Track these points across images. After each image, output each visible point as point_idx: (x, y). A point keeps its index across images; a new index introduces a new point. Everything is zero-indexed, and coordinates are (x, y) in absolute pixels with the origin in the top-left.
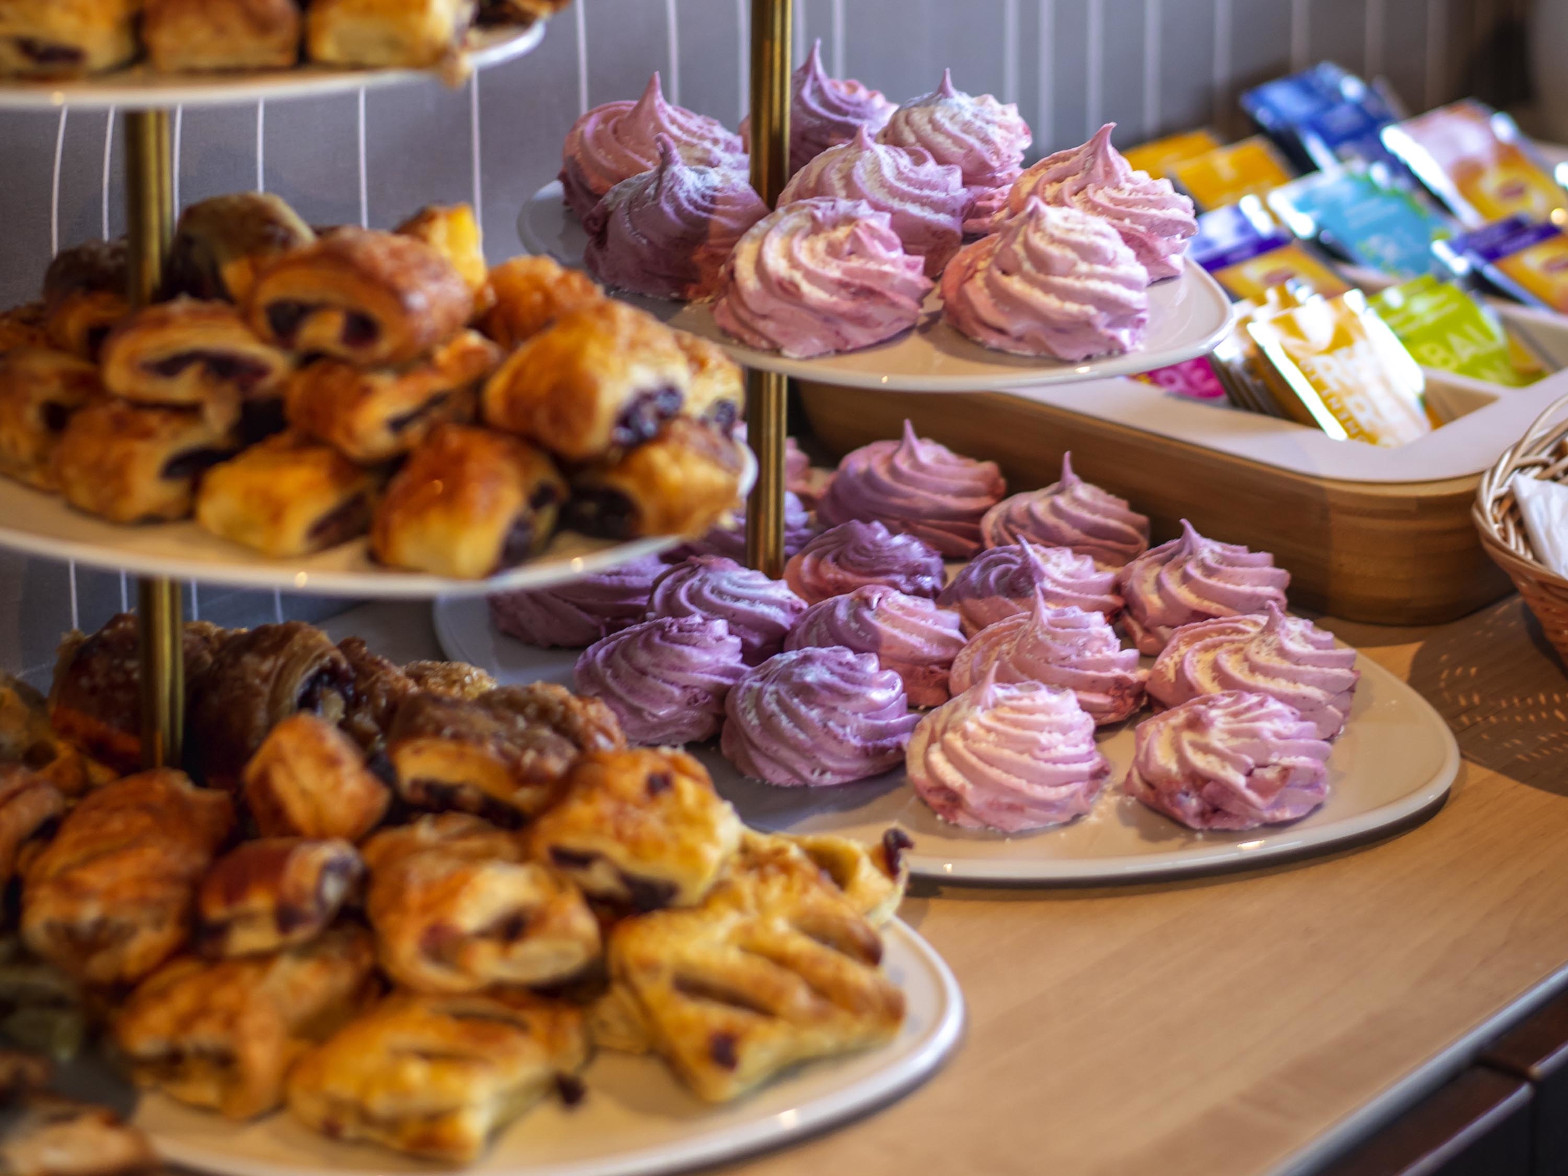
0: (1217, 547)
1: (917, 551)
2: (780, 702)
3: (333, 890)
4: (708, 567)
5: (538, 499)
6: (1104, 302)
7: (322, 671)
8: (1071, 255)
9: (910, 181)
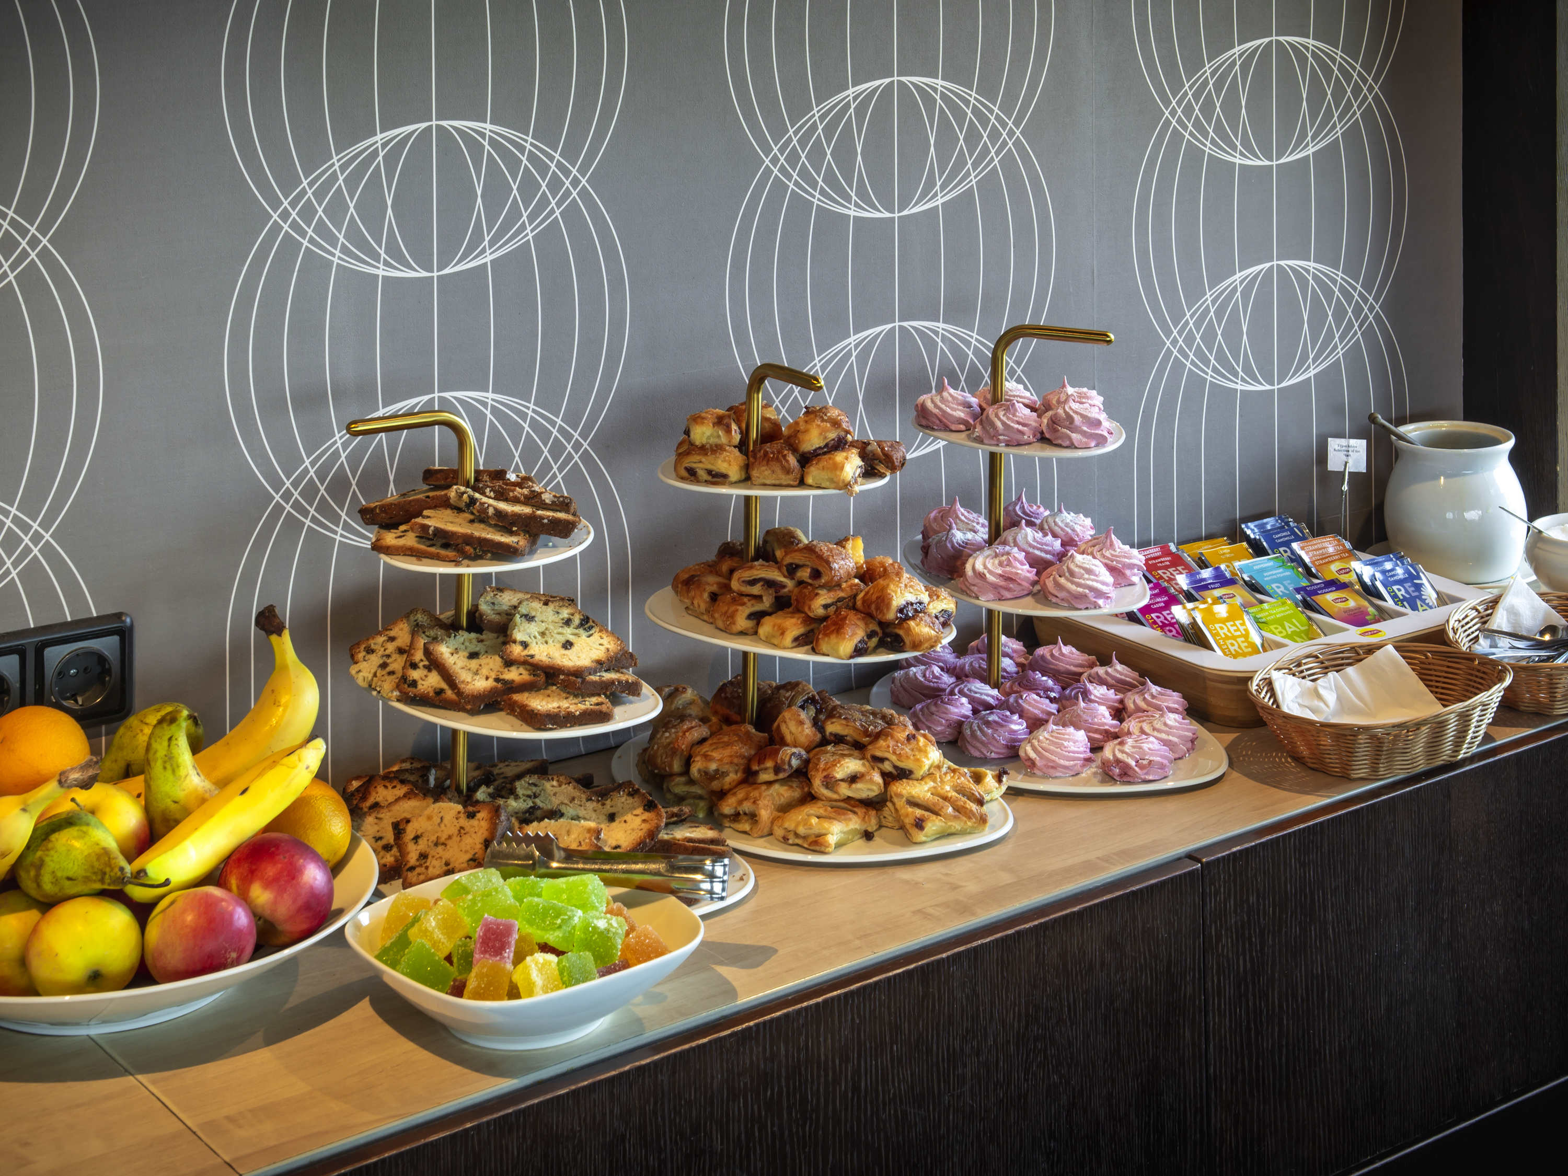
0: (1159, 689)
1: (1050, 683)
2: (978, 726)
3: (795, 763)
4: (968, 682)
5: (870, 635)
6: (1092, 589)
7: (809, 698)
8: (1082, 571)
9: (1038, 542)
